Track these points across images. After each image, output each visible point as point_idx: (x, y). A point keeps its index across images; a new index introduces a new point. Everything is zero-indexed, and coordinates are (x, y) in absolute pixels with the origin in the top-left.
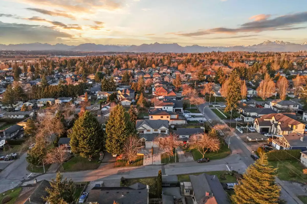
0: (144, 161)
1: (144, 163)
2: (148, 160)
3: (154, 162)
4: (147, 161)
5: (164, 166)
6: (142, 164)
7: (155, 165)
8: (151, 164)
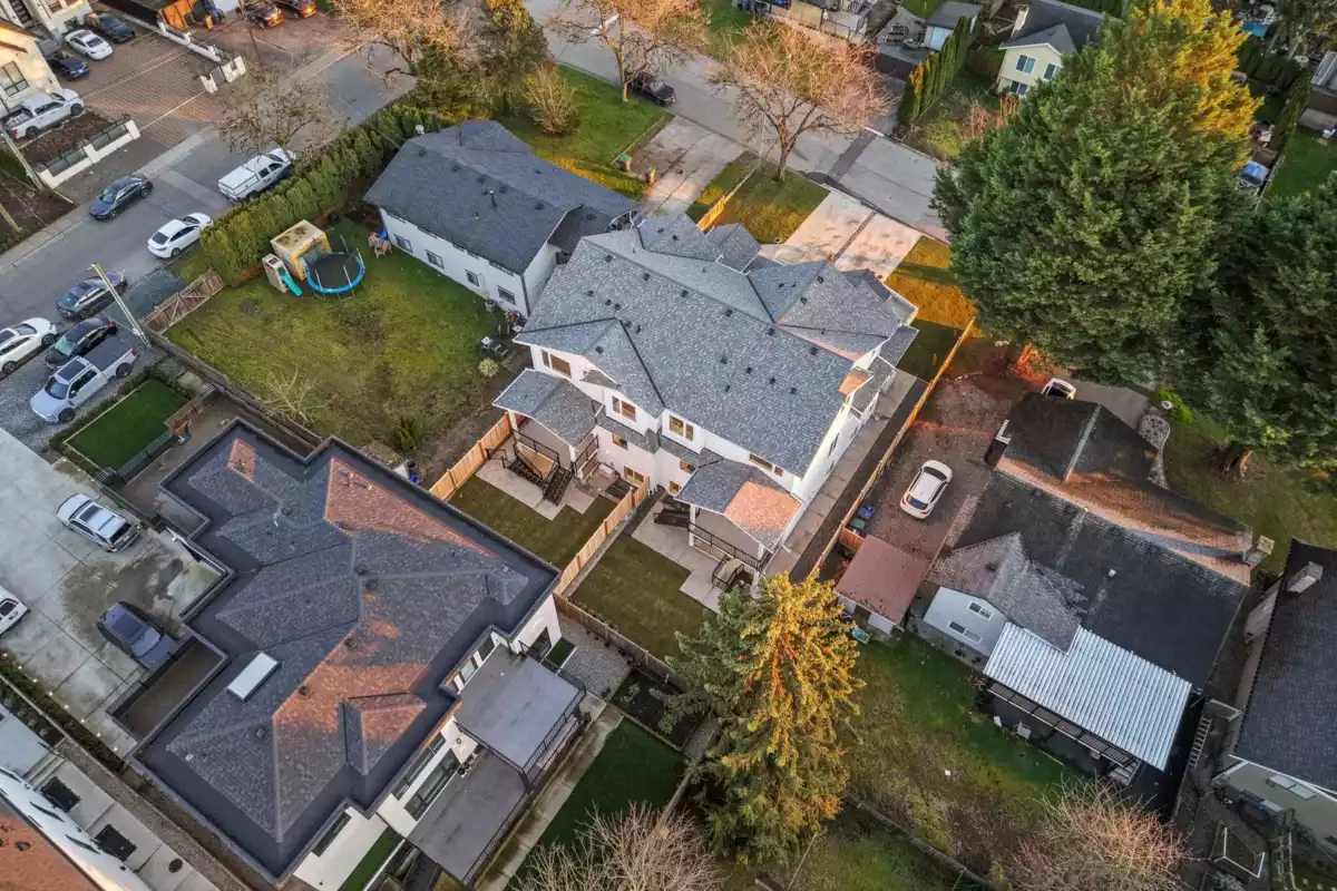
0: (901, 254)
1: (914, 242)
2: (874, 249)
3: (856, 222)
4: (890, 244)
5: (833, 170)
6: (923, 241)
7: (865, 203)
8: (878, 217)
